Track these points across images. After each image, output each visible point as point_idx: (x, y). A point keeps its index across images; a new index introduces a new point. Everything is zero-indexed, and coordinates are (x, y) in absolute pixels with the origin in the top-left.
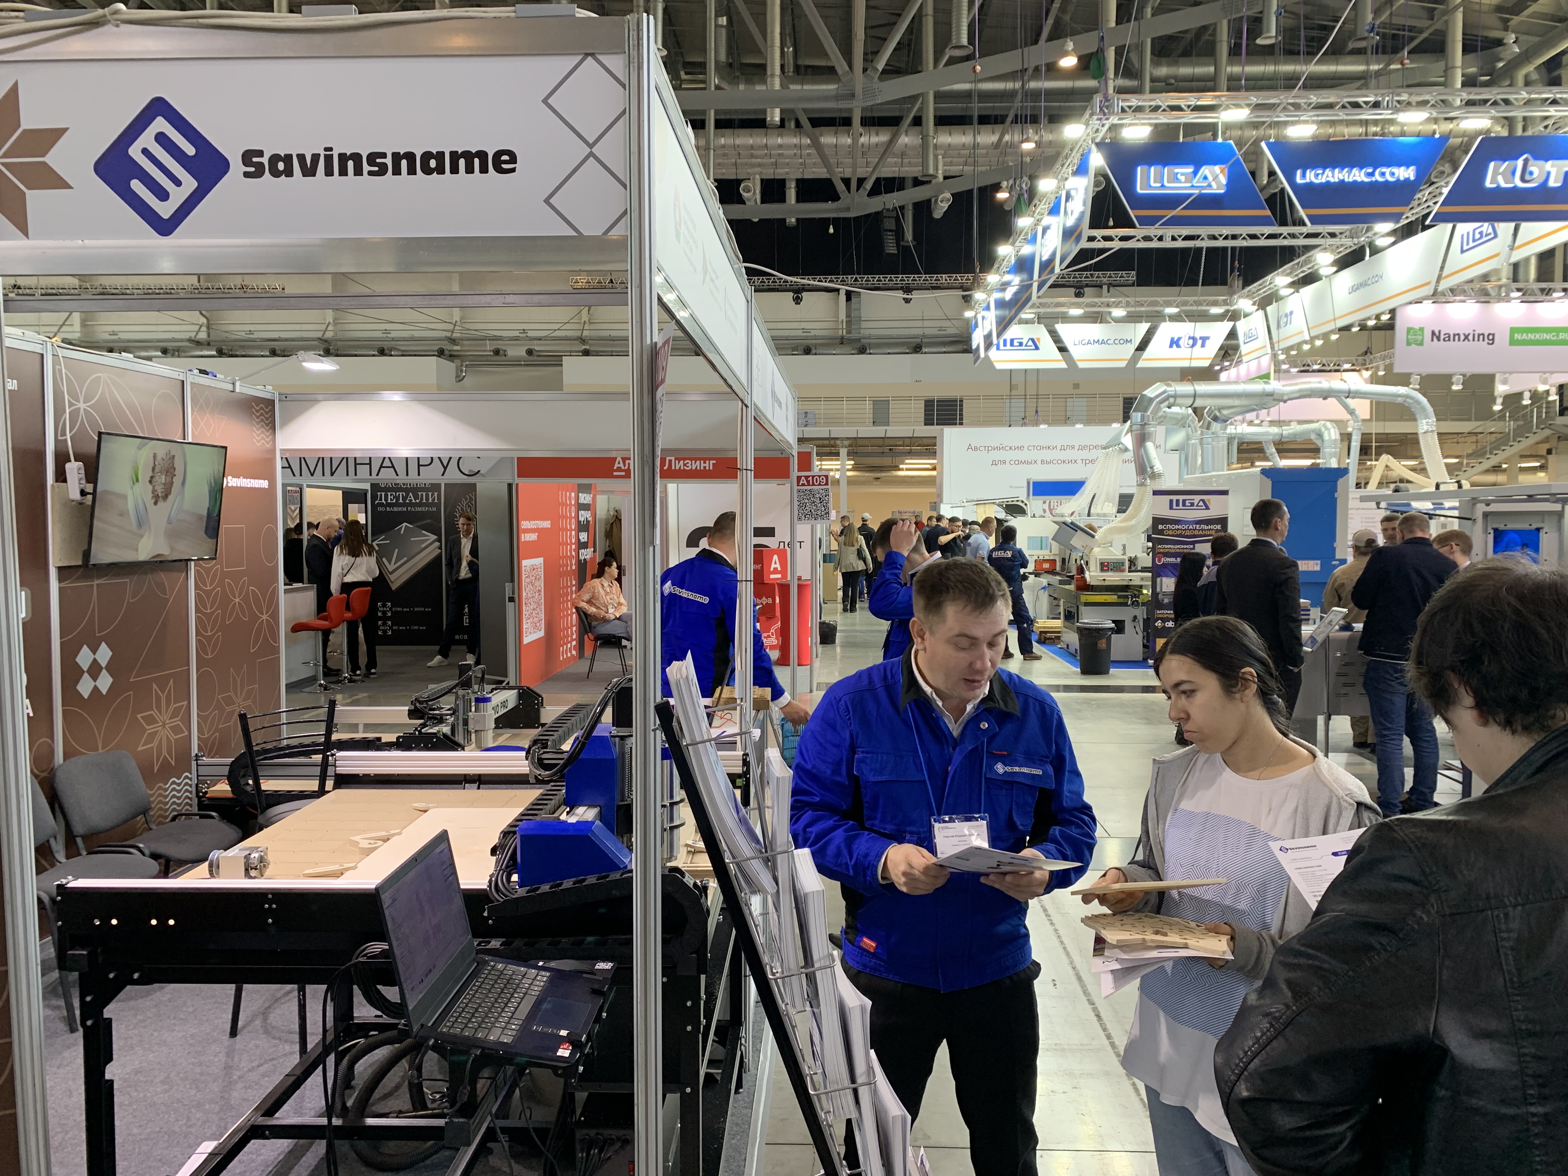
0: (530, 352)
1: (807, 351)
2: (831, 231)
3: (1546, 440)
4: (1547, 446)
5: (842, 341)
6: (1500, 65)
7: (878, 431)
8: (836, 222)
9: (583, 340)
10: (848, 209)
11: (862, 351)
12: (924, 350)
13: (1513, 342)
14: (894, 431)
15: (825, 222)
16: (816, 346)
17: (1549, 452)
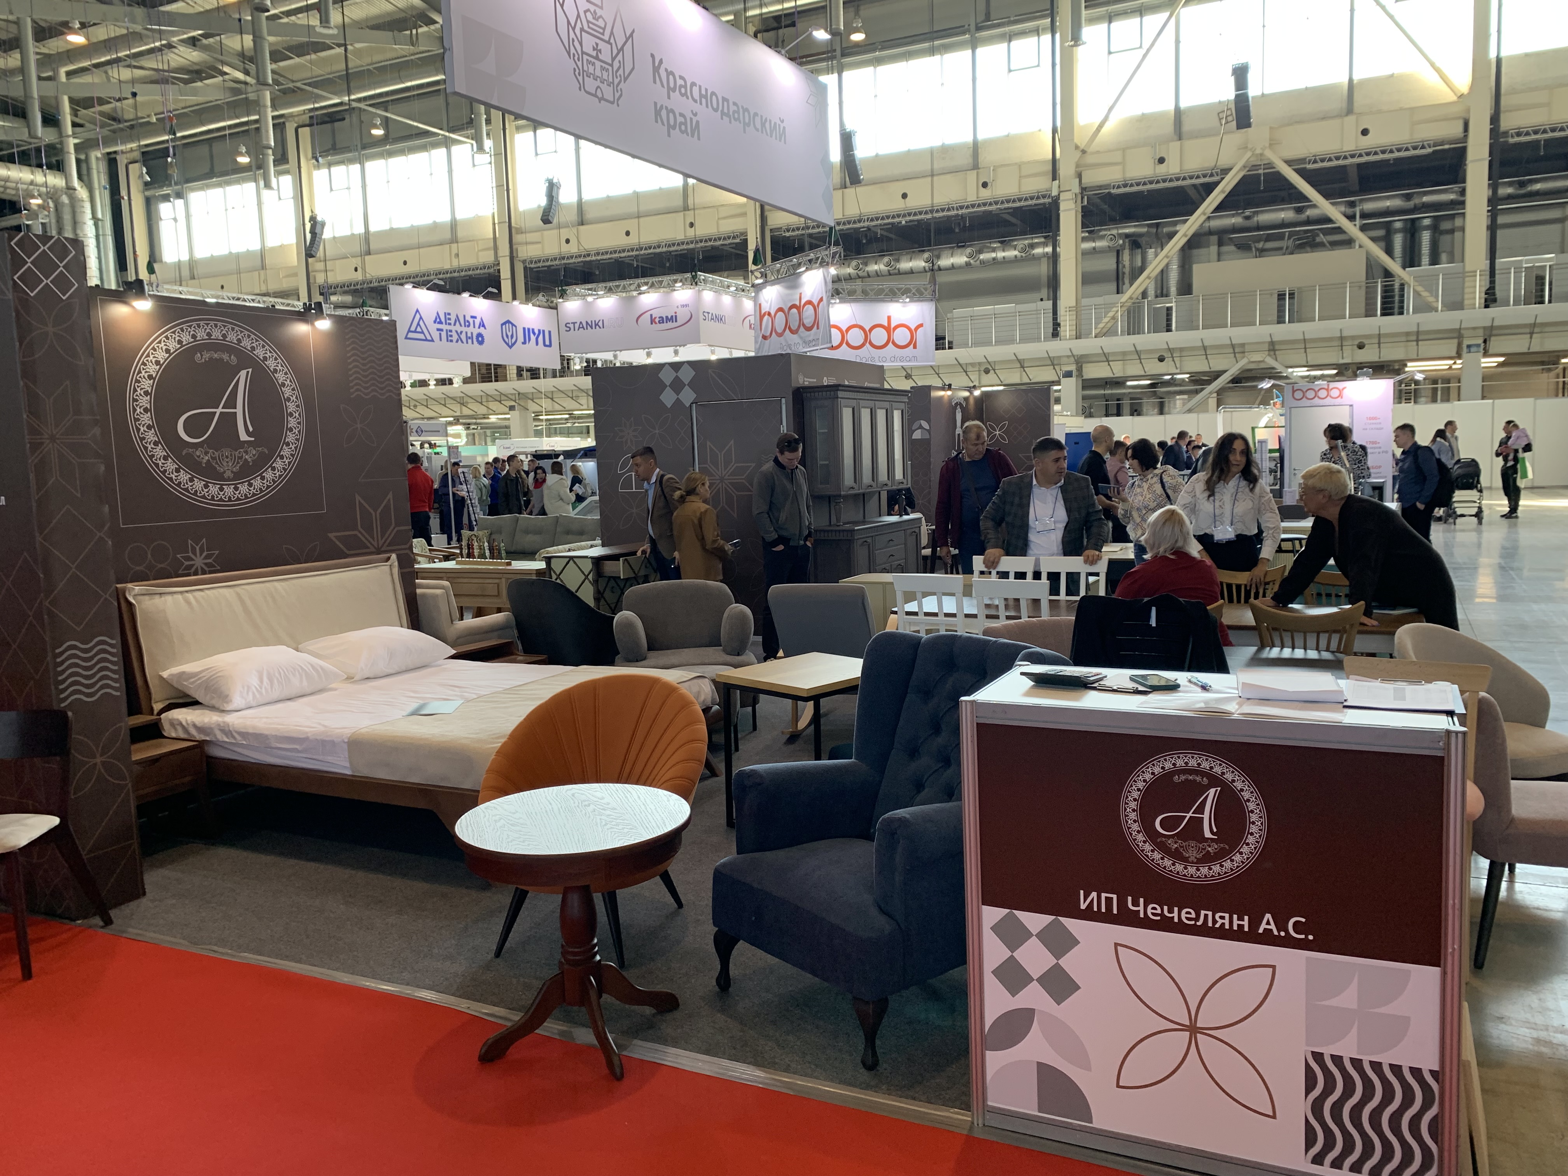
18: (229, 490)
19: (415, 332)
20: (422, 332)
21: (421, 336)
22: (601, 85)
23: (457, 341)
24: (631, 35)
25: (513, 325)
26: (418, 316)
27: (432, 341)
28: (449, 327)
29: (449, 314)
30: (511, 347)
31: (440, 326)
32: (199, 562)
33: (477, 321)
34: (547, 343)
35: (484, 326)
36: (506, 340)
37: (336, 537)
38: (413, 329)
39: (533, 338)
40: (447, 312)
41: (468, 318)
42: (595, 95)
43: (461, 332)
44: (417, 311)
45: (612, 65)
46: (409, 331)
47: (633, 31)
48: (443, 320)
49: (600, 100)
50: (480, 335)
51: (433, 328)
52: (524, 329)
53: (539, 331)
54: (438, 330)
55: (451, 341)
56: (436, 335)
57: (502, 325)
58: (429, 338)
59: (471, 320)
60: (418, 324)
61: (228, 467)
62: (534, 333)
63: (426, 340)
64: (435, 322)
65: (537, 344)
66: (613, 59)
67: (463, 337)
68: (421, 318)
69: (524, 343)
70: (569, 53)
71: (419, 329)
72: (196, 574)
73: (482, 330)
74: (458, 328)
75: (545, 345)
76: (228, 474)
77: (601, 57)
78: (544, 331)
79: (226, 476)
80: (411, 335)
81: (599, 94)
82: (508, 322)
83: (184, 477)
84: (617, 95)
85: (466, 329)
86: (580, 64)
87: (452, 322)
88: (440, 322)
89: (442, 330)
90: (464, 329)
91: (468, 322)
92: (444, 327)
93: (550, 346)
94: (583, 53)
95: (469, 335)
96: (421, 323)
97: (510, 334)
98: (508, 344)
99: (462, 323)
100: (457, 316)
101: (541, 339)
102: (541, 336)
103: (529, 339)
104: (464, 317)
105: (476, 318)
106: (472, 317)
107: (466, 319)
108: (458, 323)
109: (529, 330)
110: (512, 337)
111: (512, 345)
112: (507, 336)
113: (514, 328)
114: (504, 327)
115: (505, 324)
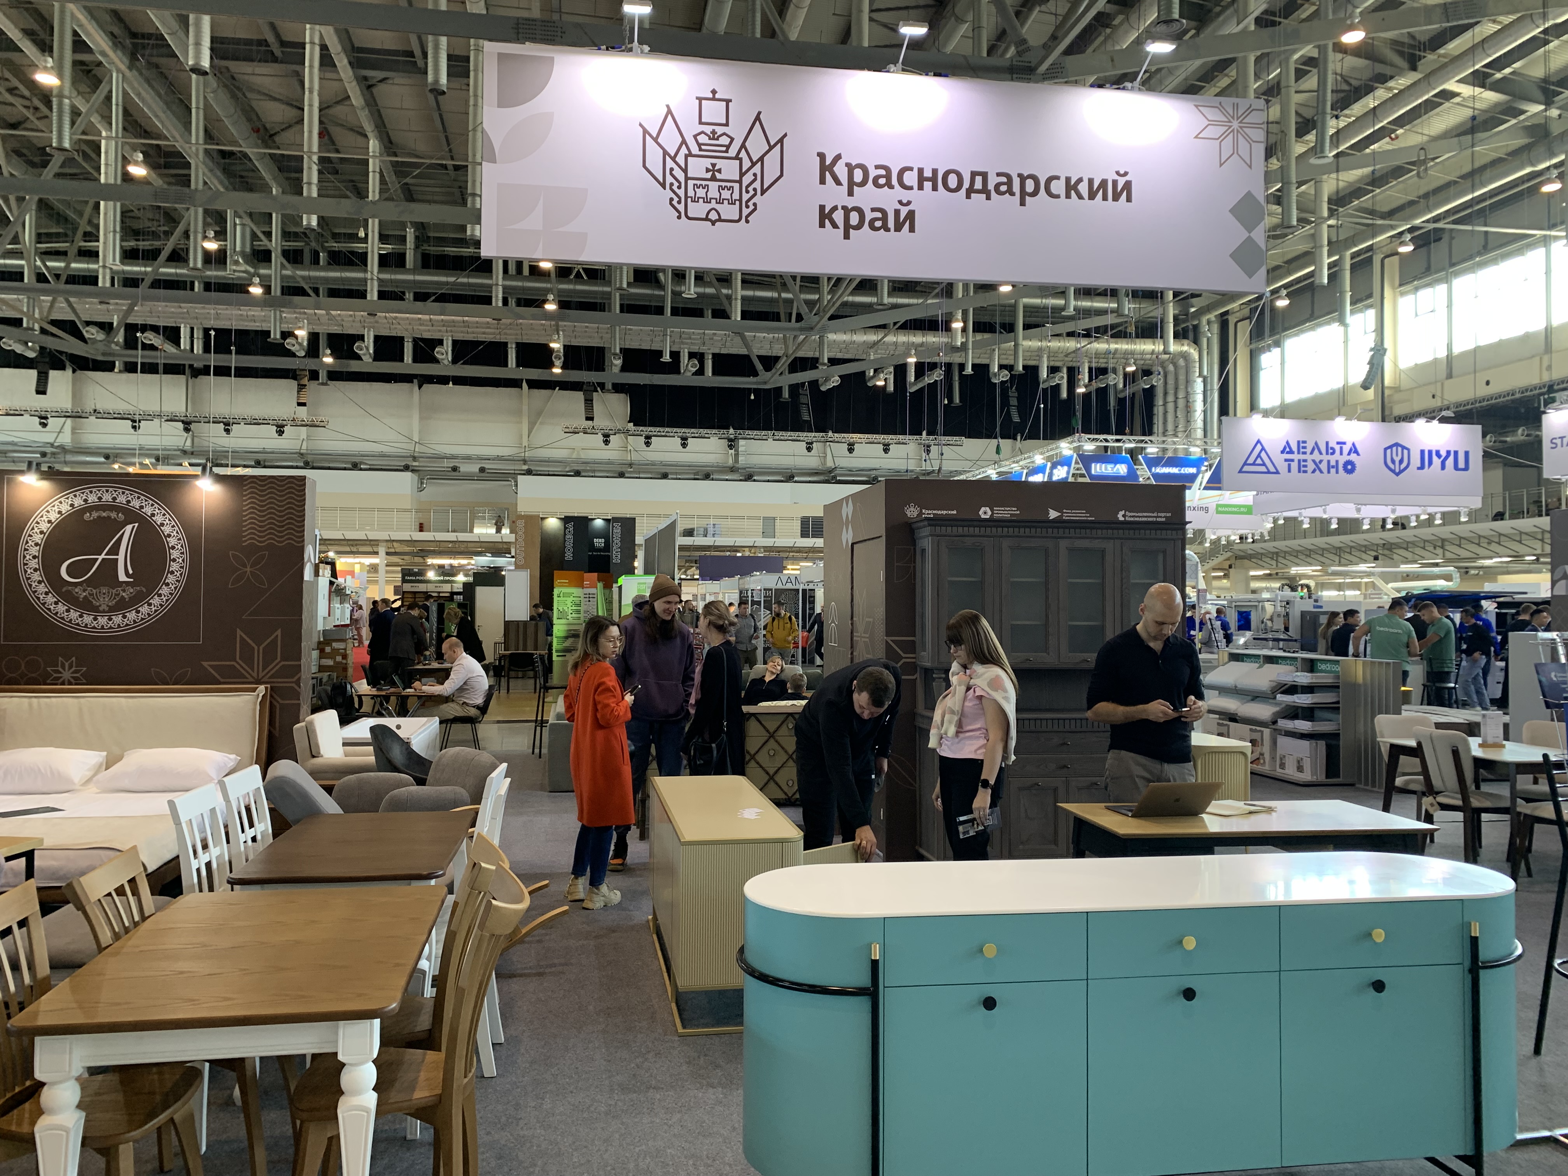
0: (482, 470)
1: (707, 477)
2: (752, 397)
3: (1228, 559)
4: (1229, 563)
5: (733, 470)
6: (1193, 310)
7: (769, 542)
8: (757, 391)
9: (525, 462)
10: (765, 383)
11: (749, 478)
12: (796, 479)
13: (1218, 512)
14: (781, 541)
15: (749, 391)
16: (713, 472)
17: (1230, 567)
18: (103, 621)
19: (1254, 464)
20: (1264, 464)
21: (1263, 469)
22: (718, 207)
23: (1314, 471)
24: (781, 141)
25: (1403, 448)
26: (1259, 447)
27: (1277, 472)
28: (1302, 457)
29: (1304, 442)
30: (1398, 474)
31: (1290, 456)
32: (67, 675)
33: (1346, 449)
34: (1461, 464)
35: (1356, 452)
36: (1392, 466)
37: (210, 666)
38: (1251, 461)
39: (1436, 461)
40: (1301, 440)
41: (1332, 444)
42: (707, 219)
43: (1321, 461)
44: (1259, 442)
45: (740, 182)
46: (1245, 464)
47: (785, 135)
48: (1295, 448)
49: (713, 223)
50: (1349, 462)
51: (1279, 460)
52: (1422, 452)
53: (1448, 453)
54: (1286, 460)
55: (1305, 472)
56: (1282, 466)
57: (1386, 449)
58: (1272, 469)
59: (1337, 448)
60: (1259, 456)
61: (104, 602)
62: (1438, 454)
63: (1269, 472)
64: (1282, 452)
65: (1443, 467)
66: (742, 175)
67: (1324, 466)
68: (1263, 449)
69: (1422, 467)
70: (663, 185)
71: (1259, 461)
72: (63, 684)
73: (1353, 457)
74: (1316, 456)
75: (1456, 467)
76: (104, 607)
77: (718, 176)
78: (1456, 453)
79: (101, 609)
80: (1246, 468)
81: (713, 216)
82: (1397, 445)
83: (61, 608)
84: (746, 211)
85: (1329, 457)
86: (681, 193)
87: (1309, 450)
88: (1291, 452)
89: (1292, 460)
90: (1325, 458)
91: (1332, 448)
92: (1296, 457)
93: (1466, 468)
94: (687, 179)
95: (1333, 463)
96: (1263, 454)
97: (1397, 459)
98: (1393, 471)
99: (1324, 450)
100: (1316, 443)
101: (1450, 462)
102: (1451, 459)
103: (1430, 463)
104: (1327, 443)
105: (1344, 443)
106: (1338, 443)
107: (1330, 445)
108: (1316, 451)
109: (1430, 452)
110: (1401, 462)
111: (1401, 472)
112: (1393, 462)
113: (1406, 452)
114: (1389, 451)
115: (1390, 447)
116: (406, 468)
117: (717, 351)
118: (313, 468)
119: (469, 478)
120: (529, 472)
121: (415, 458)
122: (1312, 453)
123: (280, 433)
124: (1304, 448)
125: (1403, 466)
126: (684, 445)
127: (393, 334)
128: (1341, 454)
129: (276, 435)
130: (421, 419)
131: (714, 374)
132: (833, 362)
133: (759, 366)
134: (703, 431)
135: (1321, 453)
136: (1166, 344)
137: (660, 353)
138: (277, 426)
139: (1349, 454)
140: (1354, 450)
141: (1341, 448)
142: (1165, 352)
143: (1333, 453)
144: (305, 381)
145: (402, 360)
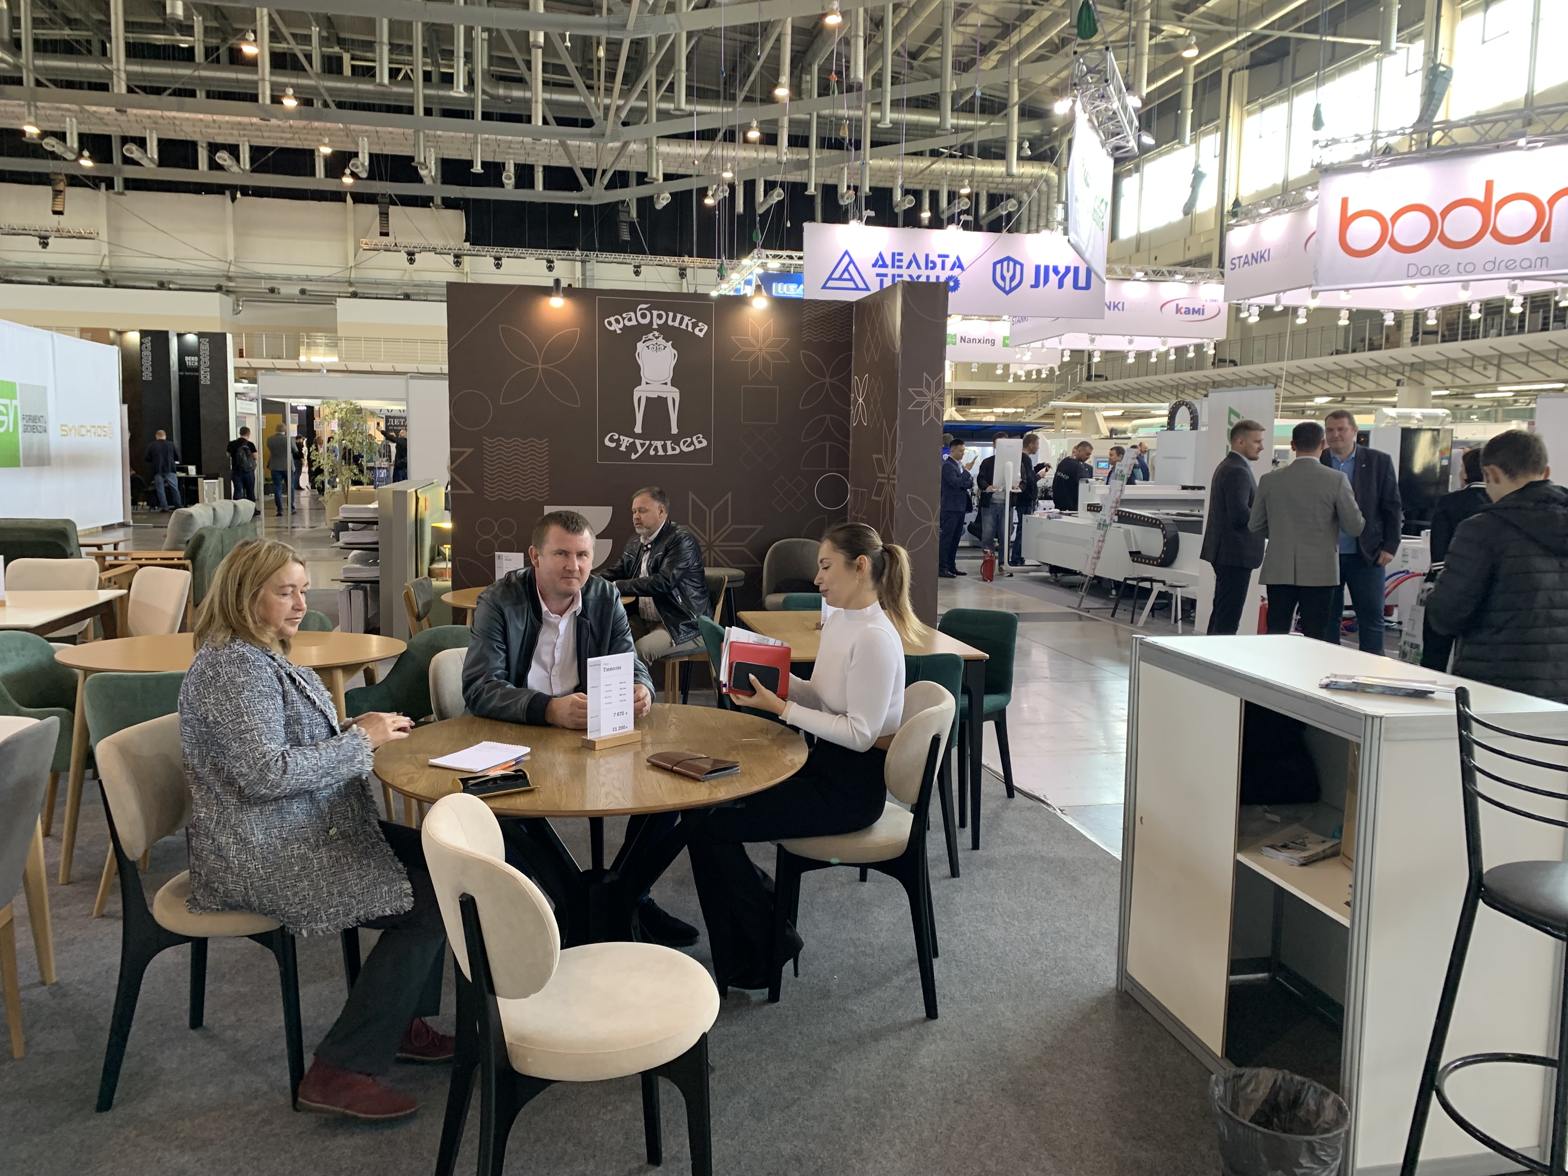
0: (303, 292)
2: (576, 214)
9: (351, 284)
10: (590, 198)
19: (840, 279)
20: (852, 279)
21: (851, 285)
25: (1016, 262)
26: (846, 260)
27: (868, 289)
28: (897, 271)
29: (900, 254)
30: (1007, 293)
31: (882, 271)
33: (949, 263)
34: (1082, 282)
35: (961, 266)
36: (1001, 283)
38: (836, 275)
39: (1053, 279)
40: (896, 251)
41: (933, 257)
43: (919, 277)
44: (846, 253)
46: (830, 278)
48: (889, 261)
50: (951, 279)
51: (870, 274)
52: (1038, 268)
53: (1068, 269)
54: (878, 275)
56: (874, 282)
57: (995, 264)
58: (862, 285)
59: (939, 261)
60: (846, 269)
62: (1055, 272)
63: (858, 288)
64: (874, 265)
65: (1061, 285)
68: (851, 261)
69: (1036, 285)
71: (846, 275)
73: (957, 272)
74: (914, 271)
75: (1076, 286)
78: (1076, 269)
82: (1008, 259)
85: (929, 272)
87: (905, 264)
88: (885, 265)
89: (886, 275)
90: (925, 272)
91: (933, 262)
92: (890, 271)
93: (1087, 288)
95: (933, 279)
96: (851, 267)
97: (1008, 276)
98: (1003, 289)
99: (922, 264)
100: (914, 256)
101: (1069, 280)
102: (1071, 275)
103: (1046, 281)
104: (927, 256)
105: (947, 256)
106: (940, 256)
107: (930, 259)
108: (914, 264)
109: (1047, 268)
110: (1013, 278)
111: (1012, 290)
112: (1003, 278)
113: (1018, 267)
114: (999, 266)
115: (1001, 262)
116: (219, 289)
117: (547, 164)
118: (116, 286)
119: (289, 300)
120: (354, 295)
121: (229, 278)
122: (908, 267)
123: (45, 245)
124: (901, 261)
125: (1014, 284)
126: (498, 266)
127: (181, 137)
128: (943, 268)
129: (40, 248)
130: (238, 234)
131: (545, 188)
132: (668, 177)
133: (583, 180)
134: (517, 251)
135: (919, 267)
136: (1008, 167)
137: (470, 163)
138: (40, 237)
139: (952, 269)
140: (958, 264)
141: (943, 263)
142: (1009, 175)
143: (933, 268)
144: (61, 186)
145: (196, 167)
